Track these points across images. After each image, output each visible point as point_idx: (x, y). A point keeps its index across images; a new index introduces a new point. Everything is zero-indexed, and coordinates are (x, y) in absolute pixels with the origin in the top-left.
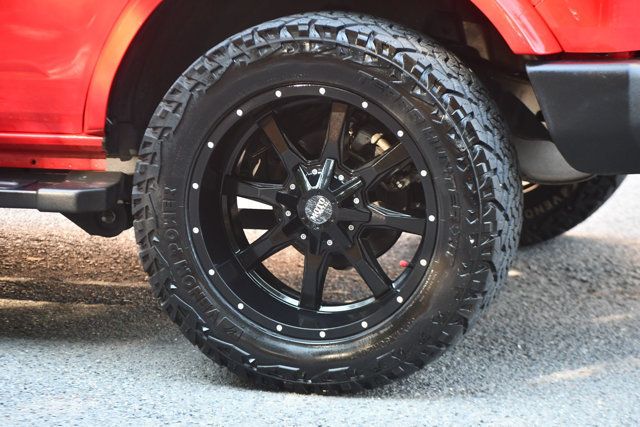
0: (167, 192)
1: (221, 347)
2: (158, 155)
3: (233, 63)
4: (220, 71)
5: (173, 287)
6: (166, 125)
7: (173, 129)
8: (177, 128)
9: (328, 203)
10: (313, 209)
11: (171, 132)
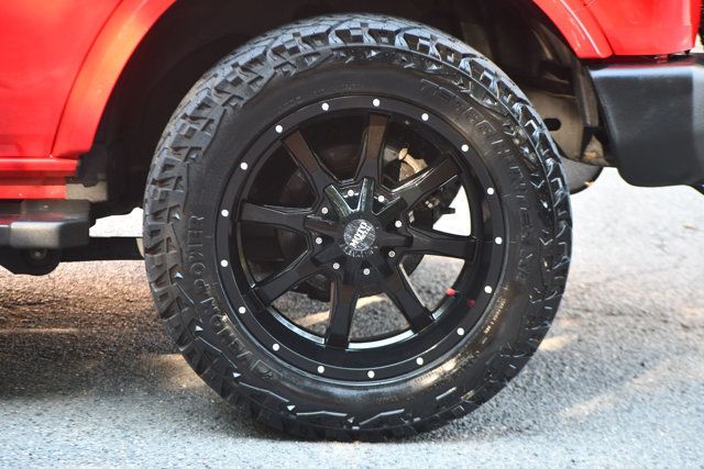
0: (194, 221)
1: (254, 394)
2: (184, 178)
3: (275, 73)
4: (259, 83)
5: (198, 328)
6: (195, 145)
7: (203, 150)
8: (209, 147)
9: (370, 228)
10: (353, 235)
11: (201, 153)
